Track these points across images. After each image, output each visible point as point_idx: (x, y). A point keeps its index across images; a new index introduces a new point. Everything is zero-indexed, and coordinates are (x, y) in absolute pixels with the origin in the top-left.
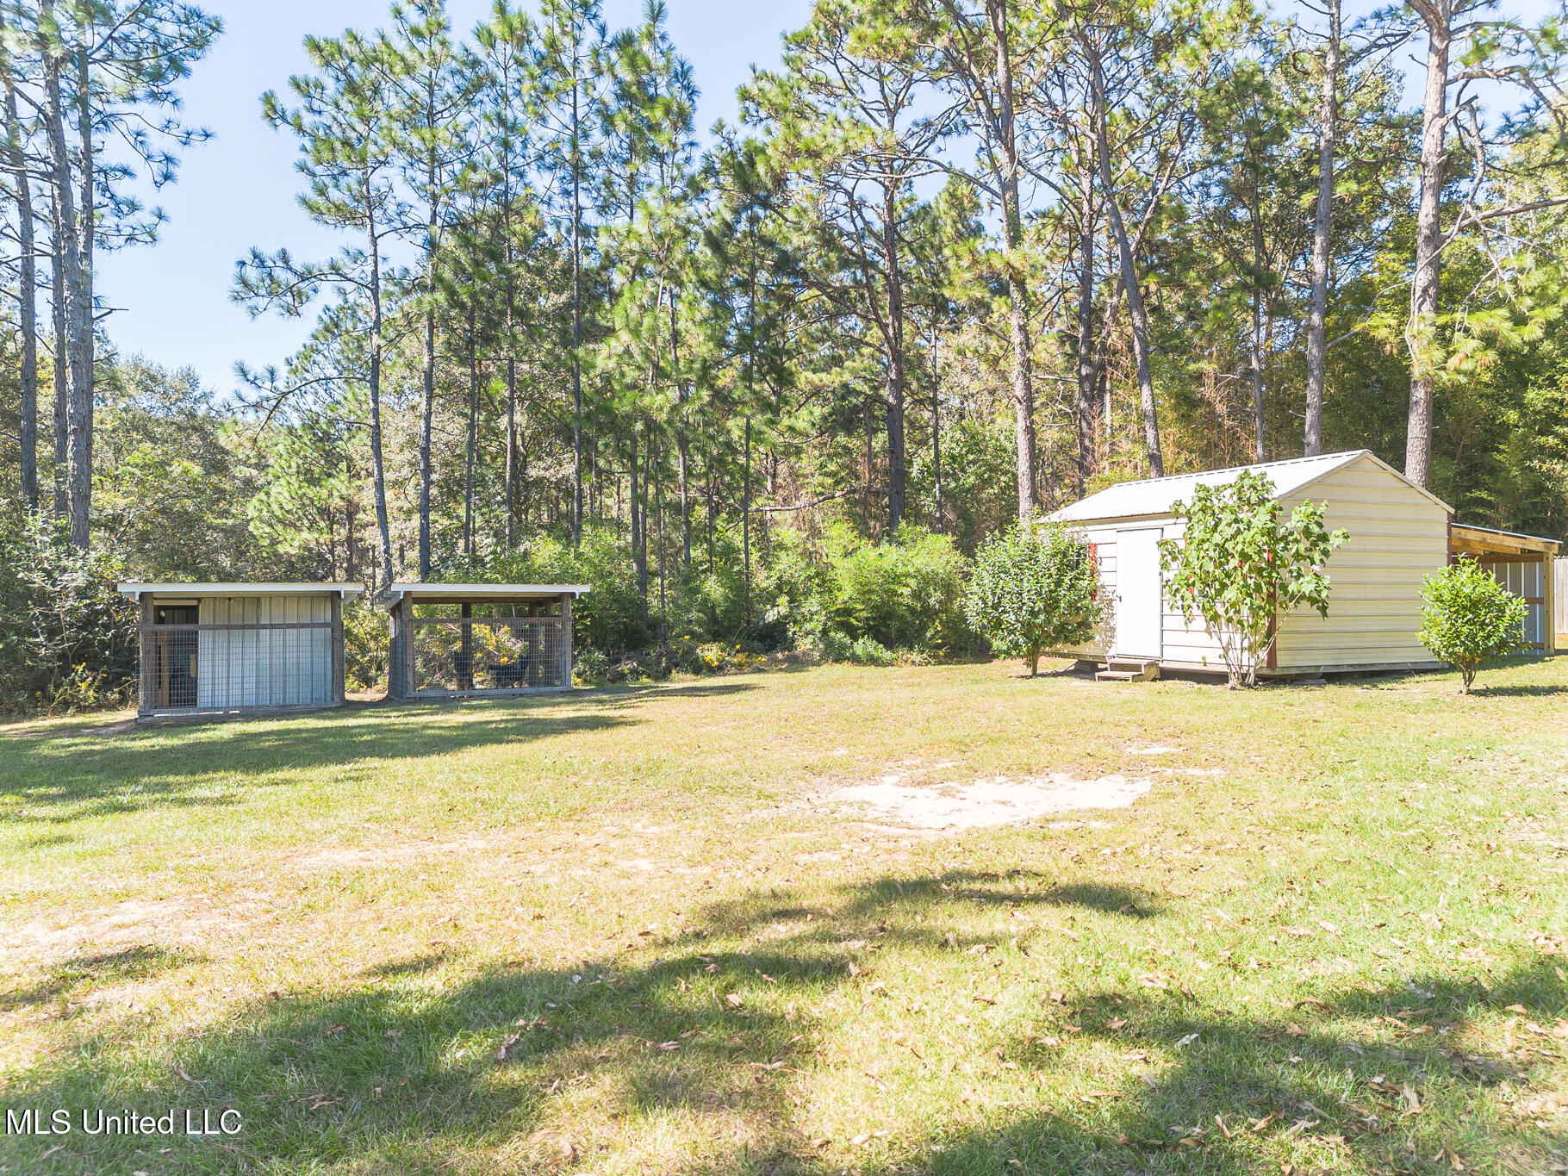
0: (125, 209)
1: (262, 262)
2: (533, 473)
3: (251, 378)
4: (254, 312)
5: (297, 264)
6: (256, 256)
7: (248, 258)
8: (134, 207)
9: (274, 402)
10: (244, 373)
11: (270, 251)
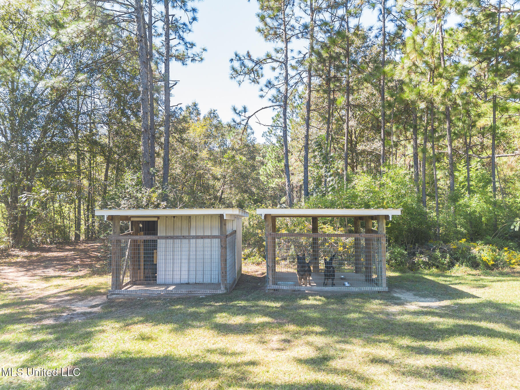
0: (189, 46)
1: (240, 58)
2: (360, 147)
3: (238, 112)
4: (240, 83)
5: (254, 58)
6: (236, 55)
7: (234, 57)
8: (193, 45)
9: (246, 121)
10: (235, 110)
11: (242, 53)
